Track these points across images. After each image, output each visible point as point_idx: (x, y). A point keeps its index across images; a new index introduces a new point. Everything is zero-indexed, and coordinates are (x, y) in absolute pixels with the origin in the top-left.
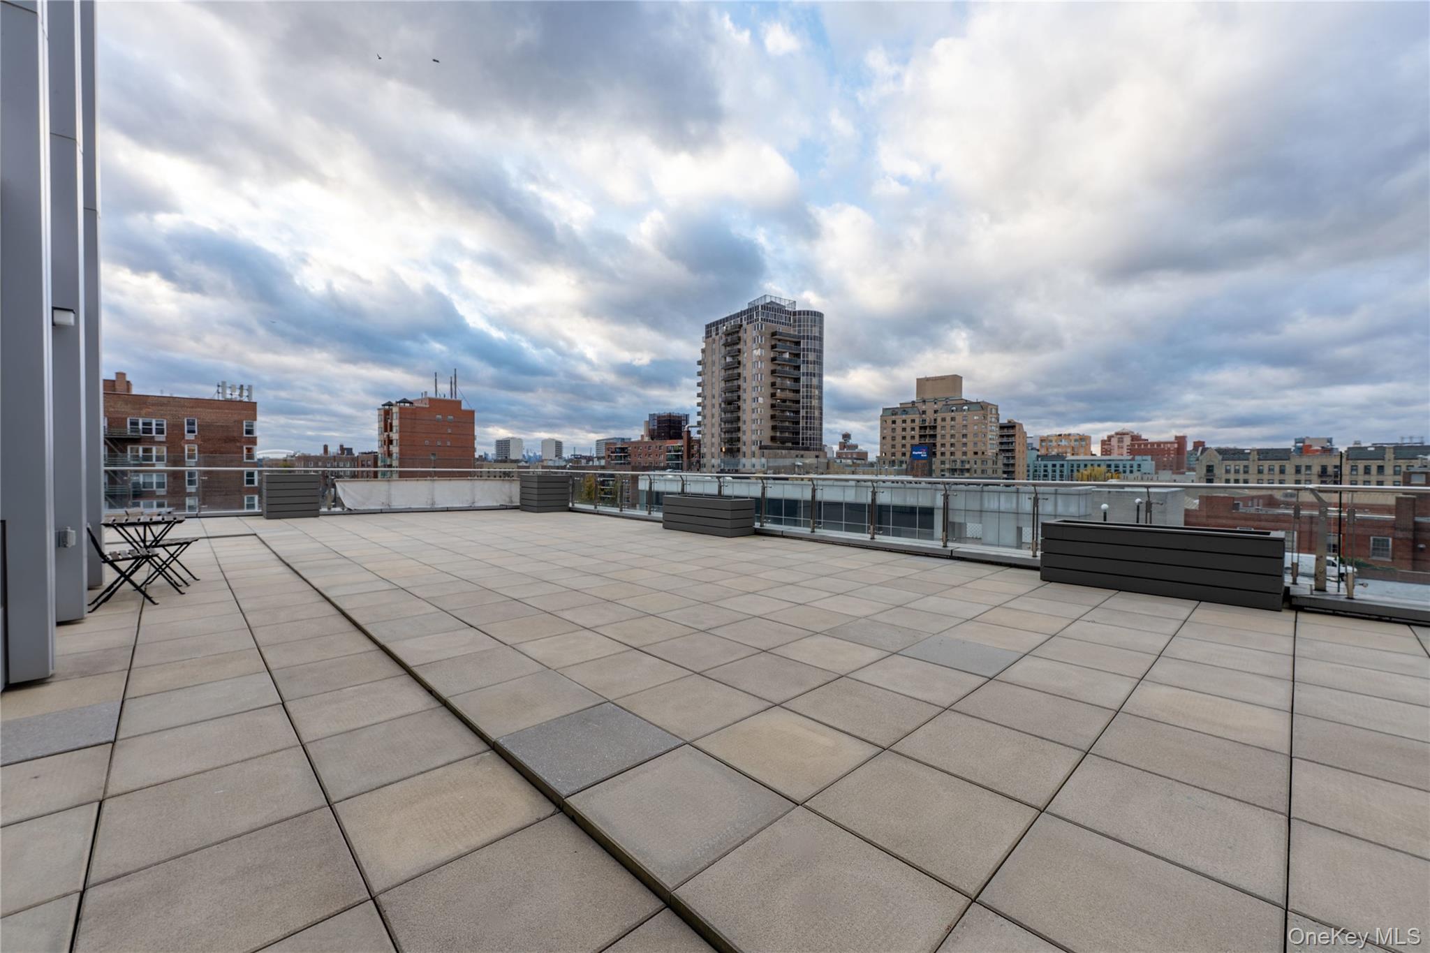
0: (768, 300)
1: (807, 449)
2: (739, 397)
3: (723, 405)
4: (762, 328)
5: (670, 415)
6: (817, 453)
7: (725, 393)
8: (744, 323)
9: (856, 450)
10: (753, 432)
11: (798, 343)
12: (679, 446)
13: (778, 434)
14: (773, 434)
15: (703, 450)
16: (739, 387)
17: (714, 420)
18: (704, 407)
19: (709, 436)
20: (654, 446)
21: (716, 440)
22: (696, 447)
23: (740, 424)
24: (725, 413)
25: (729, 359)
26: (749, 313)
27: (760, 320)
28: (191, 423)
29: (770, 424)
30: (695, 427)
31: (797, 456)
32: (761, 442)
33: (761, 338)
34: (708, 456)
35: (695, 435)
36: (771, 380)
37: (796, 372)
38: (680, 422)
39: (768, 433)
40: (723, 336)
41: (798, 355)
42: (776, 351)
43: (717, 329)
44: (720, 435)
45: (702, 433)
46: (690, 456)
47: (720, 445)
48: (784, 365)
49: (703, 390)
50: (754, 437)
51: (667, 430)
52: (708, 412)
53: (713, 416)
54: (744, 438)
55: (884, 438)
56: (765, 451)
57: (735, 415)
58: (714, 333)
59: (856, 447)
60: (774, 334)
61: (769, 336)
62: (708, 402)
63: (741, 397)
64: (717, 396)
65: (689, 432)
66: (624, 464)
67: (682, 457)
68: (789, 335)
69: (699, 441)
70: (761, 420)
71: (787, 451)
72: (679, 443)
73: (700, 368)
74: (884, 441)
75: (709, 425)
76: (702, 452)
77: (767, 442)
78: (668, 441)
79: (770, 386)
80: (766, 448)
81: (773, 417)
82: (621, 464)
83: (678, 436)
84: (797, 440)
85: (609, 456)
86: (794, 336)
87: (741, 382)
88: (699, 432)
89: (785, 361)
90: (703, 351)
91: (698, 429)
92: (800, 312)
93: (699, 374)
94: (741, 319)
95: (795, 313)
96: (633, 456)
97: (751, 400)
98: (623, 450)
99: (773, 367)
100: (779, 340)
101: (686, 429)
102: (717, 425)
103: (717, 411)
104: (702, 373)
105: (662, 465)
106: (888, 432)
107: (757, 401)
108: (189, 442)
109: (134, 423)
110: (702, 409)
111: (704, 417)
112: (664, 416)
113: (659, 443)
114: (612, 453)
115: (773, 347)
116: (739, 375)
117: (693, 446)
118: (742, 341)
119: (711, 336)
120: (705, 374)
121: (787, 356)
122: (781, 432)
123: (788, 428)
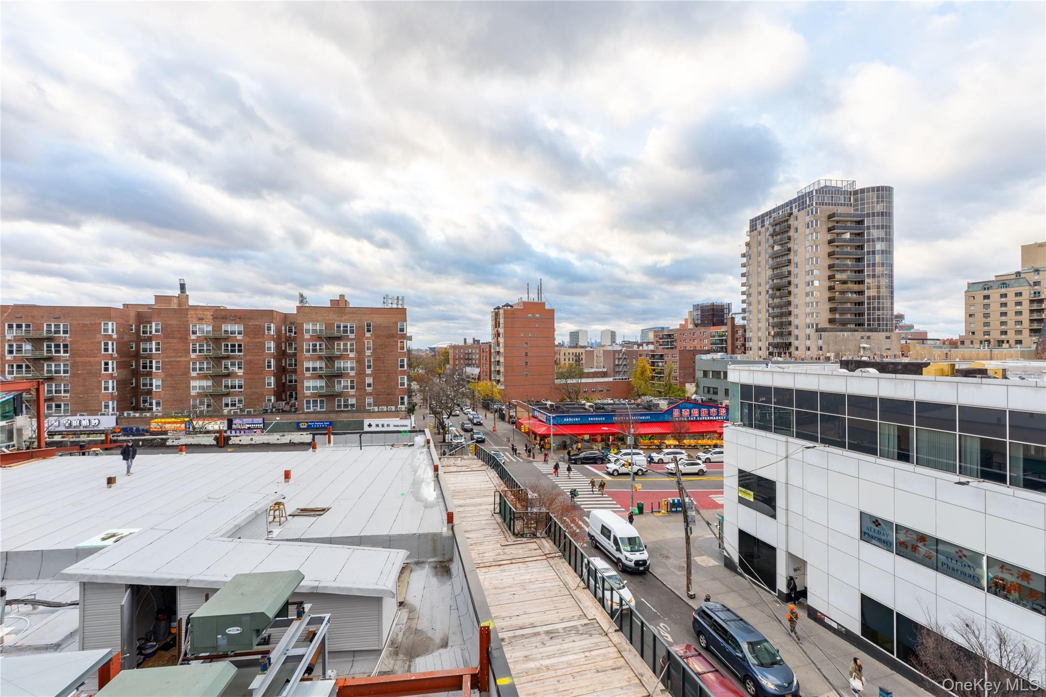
0: (822, 185)
1: (876, 330)
2: (789, 283)
3: (771, 292)
4: (816, 212)
5: (713, 305)
6: (888, 334)
7: (773, 280)
8: (795, 211)
9: (912, 331)
10: (807, 315)
11: (861, 222)
12: (723, 332)
13: (837, 316)
14: (831, 316)
15: (748, 335)
16: (789, 273)
17: (760, 307)
18: (749, 295)
19: (755, 321)
20: (698, 332)
21: (764, 325)
22: (740, 332)
23: (792, 308)
24: (773, 299)
25: (777, 248)
26: (801, 201)
27: (814, 205)
28: (369, 325)
29: (828, 306)
30: (739, 313)
31: (862, 338)
32: (817, 325)
33: (816, 221)
34: (755, 340)
35: (739, 321)
36: (829, 262)
37: (859, 252)
38: (722, 310)
39: (827, 315)
40: (770, 227)
41: (861, 235)
42: (834, 233)
43: (763, 222)
44: (768, 320)
45: (747, 318)
46: (734, 339)
47: (767, 329)
48: (843, 246)
49: (747, 280)
50: (808, 320)
51: (710, 317)
52: (753, 299)
53: (759, 302)
54: (795, 321)
55: (970, 316)
56: (823, 333)
57: (785, 300)
58: (759, 227)
59: (912, 327)
60: (830, 217)
61: (825, 219)
62: (754, 291)
63: (792, 282)
64: (763, 283)
65: (733, 319)
66: (671, 348)
67: (726, 341)
68: (848, 215)
69: (744, 328)
70: (817, 303)
71: (849, 333)
72: (723, 329)
73: (744, 260)
75: (755, 311)
76: (747, 336)
77: (824, 324)
78: (712, 327)
79: (827, 269)
80: (824, 330)
81: (831, 299)
82: (668, 348)
83: (722, 323)
84: (861, 322)
85: (657, 341)
86: (857, 216)
87: (792, 268)
88: (744, 318)
89: (845, 242)
90: (748, 244)
91: (742, 315)
92: (862, 191)
93: (743, 265)
94: (791, 208)
95: (856, 192)
96: (678, 341)
97: (804, 284)
98: (669, 336)
99: (831, 250)
100: (837, 222)
101: (730, 316)
102: (764, 311)
103: (764, 298)
104: (747, 265)
105: (706, 348)
106: (979, 310)
107: (812, 284)
108: (368, 338)
109: (339, 327)
110: (747, 297)
111: (750, 304)
112: (708, 306)
113: (702, 329)
114: (660, 339)
115: (830, 230)
116: (789, 261)
117: (737, 331)
118: (792, 228)
119: (756, 229)
120: (749, 265)
121: (848, 236)
122: (841, 314)
123: (850, 309)
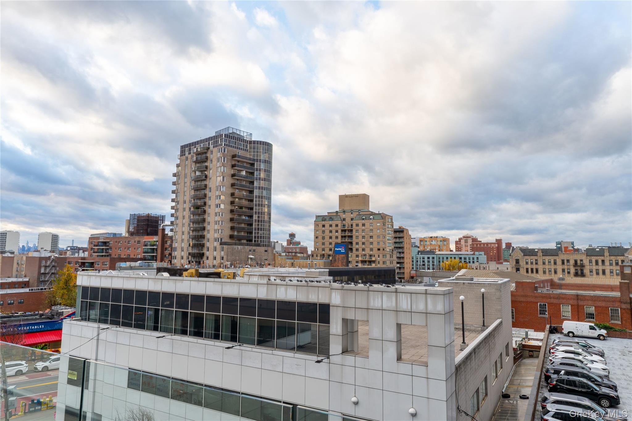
0: (231, 131)
1: (258, 245)
2: (205, 204)
3: (192, 209)
4: (224, 151)
5: (148, 216)
6: (266, 248)
7: (194, 200)
8: (211, 146)
9: (299, 246)
10: (216, 231)
11: (253, 165)
12: (155, 241)
13: (236, 233)
14: (231, 233)
15: (175, 245)
16: (205, 195)
17: (184, 221)
18: (177, 210)
19: (180, 233)
20: (133, 241)
21: (186, 237)
22: (169, 243)
23: (206, 225)
24: (193, 215)
25: (198, 173)
26: (215, 139)
27: (223, 145)
29: (230, 225)
30: (169, 226)
31: (250, 251)
32: (221, 239)
33: (224, 158)
34: (179, 250)
35: (168, 231)
36: (231, 191)
37: (251, 186)
38: (157, 222)
39: (228, 232)
40: (194, 155)
41: (252, 174)
42: (236, 169)
43: (190, 150)
44: (189, 233)
45: (174, 230)
46: (163, 249)
47: (188, 241)
48: (241, 180)
49: (176, 196)
50: (216, 235)
51: (145, 227)
52: (180, 214)
53: (184, 217)
54: (208, 236)
55: (317, 237)
56: (224, 246)
57: (201, 217)
58: (187, 153)
59: (299, 243)
60: (234, 156)
61: (230, 158)
62: (180, 207)
63: (207, 203)
64: (187, 201)
65: (163, 230)
66: (105, 256)
67: (156, 250)
68: (246, 158)
69: (171, 238)
70: (222, 221)
71: (242, 247)
72: (155, 238)
73: (175, 179)
74: (317, 240)
75: (180, 225)
76: (173, 246)
77: (226, 239)
78: (146, 237)
79: (230, 196)
80: (225, 243)
81: (232, 220)
82: (102, 256)
83: (155, 233)
84: (250, 238)
85: (92, 249)
86: (250, 159)
87: (207, 192)
88: (172, 230)
89: (241, 177)
90: (178, 166)
91: (171, 227)
92: (254, 142)
93: (174, 184)
94: (209, 144)
95: (250, 142)
96: (113, 249)
97: (214, 206)
98: (105, 243)
99: (233, 181)
100: (238, 161)
101: (161, 228)
102: (187, 224)
103: (187, 213)
104: (177, 183)
105: (139, 256)
106: (320, 233)
107: (220, 207)
110: (175, 212)
111: (177, 218)
112: (144, 216)
113: (137, 238)
114: (94, 246)
115: (233, 166)
116: (206, 186)
117: (167, 241)
118: (209, 160)
119: (185, 155)
120: (178, 184)
121: (244, 173)
122: (238, 232)
123: (243, 228)
